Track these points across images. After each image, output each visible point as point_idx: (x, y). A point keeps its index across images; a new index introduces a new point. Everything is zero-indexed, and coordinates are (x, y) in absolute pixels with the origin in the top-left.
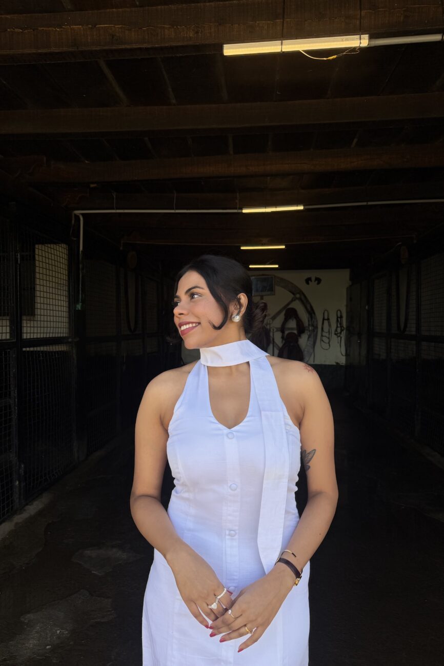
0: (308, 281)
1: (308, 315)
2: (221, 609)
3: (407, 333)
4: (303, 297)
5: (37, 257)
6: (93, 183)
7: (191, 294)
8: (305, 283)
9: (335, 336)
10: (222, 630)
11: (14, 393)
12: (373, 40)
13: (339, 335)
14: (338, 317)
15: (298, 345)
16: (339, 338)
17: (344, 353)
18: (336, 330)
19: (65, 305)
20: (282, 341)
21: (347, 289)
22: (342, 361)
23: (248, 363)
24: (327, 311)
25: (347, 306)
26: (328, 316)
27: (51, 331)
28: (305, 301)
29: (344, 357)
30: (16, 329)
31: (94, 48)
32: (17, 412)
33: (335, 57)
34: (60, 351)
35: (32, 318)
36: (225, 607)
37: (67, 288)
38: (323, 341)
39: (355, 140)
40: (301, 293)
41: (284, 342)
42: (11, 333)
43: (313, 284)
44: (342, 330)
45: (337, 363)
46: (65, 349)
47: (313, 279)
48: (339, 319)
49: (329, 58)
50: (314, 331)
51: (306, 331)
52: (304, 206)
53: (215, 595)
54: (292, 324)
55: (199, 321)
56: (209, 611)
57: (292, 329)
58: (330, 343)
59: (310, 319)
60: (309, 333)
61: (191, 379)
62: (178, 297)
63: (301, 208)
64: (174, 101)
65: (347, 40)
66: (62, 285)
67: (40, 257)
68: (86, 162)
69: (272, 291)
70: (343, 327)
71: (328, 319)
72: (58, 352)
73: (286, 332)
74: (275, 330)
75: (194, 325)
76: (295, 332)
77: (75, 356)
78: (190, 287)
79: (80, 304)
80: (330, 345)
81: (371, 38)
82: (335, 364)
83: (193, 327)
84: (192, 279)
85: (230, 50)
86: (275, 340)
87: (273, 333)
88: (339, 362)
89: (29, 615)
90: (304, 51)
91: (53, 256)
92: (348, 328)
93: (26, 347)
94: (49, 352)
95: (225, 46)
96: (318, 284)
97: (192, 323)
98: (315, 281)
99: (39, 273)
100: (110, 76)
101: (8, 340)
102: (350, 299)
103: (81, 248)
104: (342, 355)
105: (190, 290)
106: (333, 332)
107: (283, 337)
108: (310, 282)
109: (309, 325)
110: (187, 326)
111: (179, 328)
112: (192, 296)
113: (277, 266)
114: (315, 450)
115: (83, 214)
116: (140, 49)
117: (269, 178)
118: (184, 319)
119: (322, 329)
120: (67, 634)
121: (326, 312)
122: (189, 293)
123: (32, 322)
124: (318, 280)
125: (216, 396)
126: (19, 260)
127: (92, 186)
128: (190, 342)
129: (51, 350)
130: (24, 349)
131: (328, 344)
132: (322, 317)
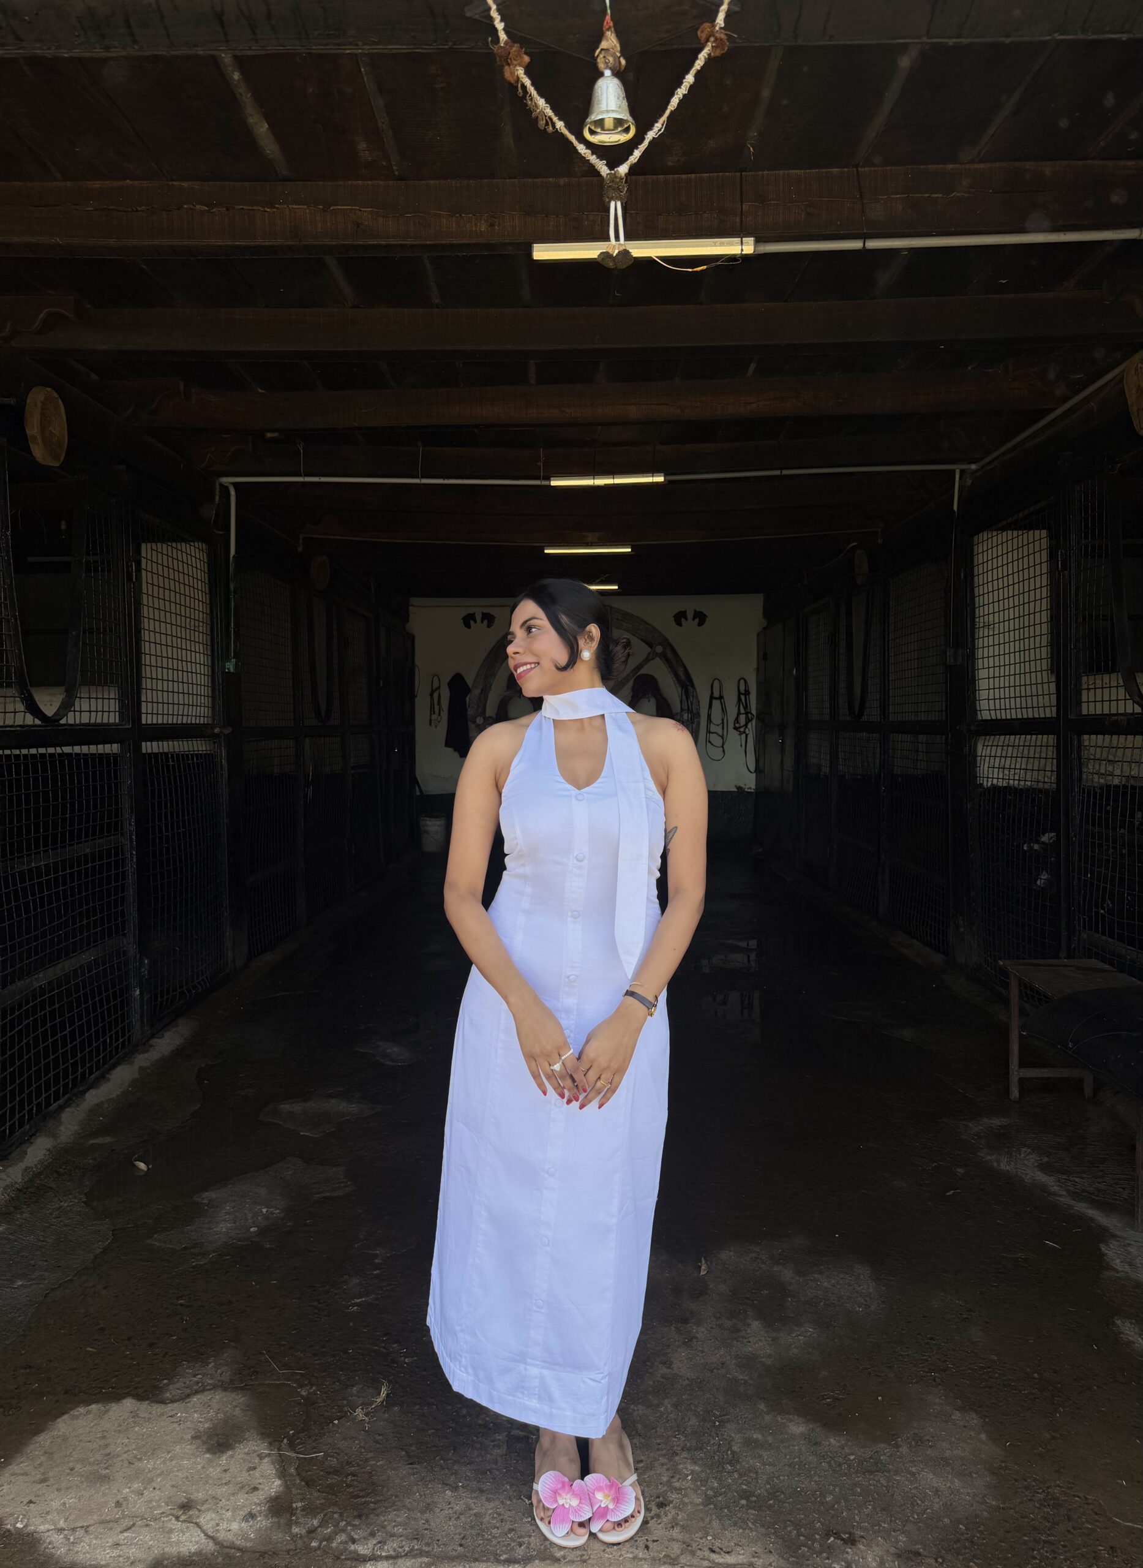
0: (679, 618)
1: (680, 689)
3: (864, 718)
4: (670, 655)
6: (272, 430)
7: (528, 629)
8: (674, 624)
9: (735, 733)
11: (130, 824)
12: (760, 244)
13: (742, 730)
14: (740, 694)
16: (743, 736)
17: (752, 768)
18: (737, 720)
19: (202, 663)
21: (758, 634)
22: (749, 782)
23: (603, 716)
24: (719, 681)
25: (758, 670)
26: (721, 691)
28: (673, 660)
29: (754, 775)
30: (130, 705)
32: (135, 860)
33: (705, 267)
37: (207, 628)
38: (710, 742)
39: (753, 366)
40: (667, 643)
42: (121, 713)
43: (690, 624)
44: (748, 721)
45: (739, 788)
46: (209, 749)
47: (690, 615)
48: (743, 697)
49: (695, 269)
50: (693, 723)
52: (665, 475)
55: (537, 661)
56: (550, 1072)
58: (724, 746)
59: (684, 697)
61: (531, 733)
62: (512, 634)
63: (660, 479)
64: (437, 301)
65: (722, 244)
66: (197, 622)
68: (260, 391)
70: (750, 713)
71: (721, 698)
75: (533, 666)
77: (224, 763)
78: (525, 620)
79: (233, 661)
80: (724, 751)
81: (758, 241)
82: (734, 789)
83: (532, 669)
84: (528, 609)
85: (543, 252)
88: (741, 785)
89: (207, 1194)
90: (658, 257)
92: (760, 717)
93: (147, 741)
95: (536, 247)
96: (700, 624)
97: (530, 663)
98: (694, 619)
101: (117, 725)
102: (764, 656)
103: (233, 551)
104: (749, 771)
105: (526, 622)
106: (731, 725)
108: (683, 620)
109: (682, 709)
110: (525, 668)
111: (515, 673)
112: (529, 630)
113: (615, 587)
114: (676, 827)
115: (235, 484)
118: (520, 659)
119: (709, 717)
120: (280, 1213)
121: (716, 682)
122: (525, 627)
124: (700, 617)
125: (564, 756)
127: (269, 435)
128: (530, 689)
130: (144, 746)
131: (721, 749)
132: (710, 693)
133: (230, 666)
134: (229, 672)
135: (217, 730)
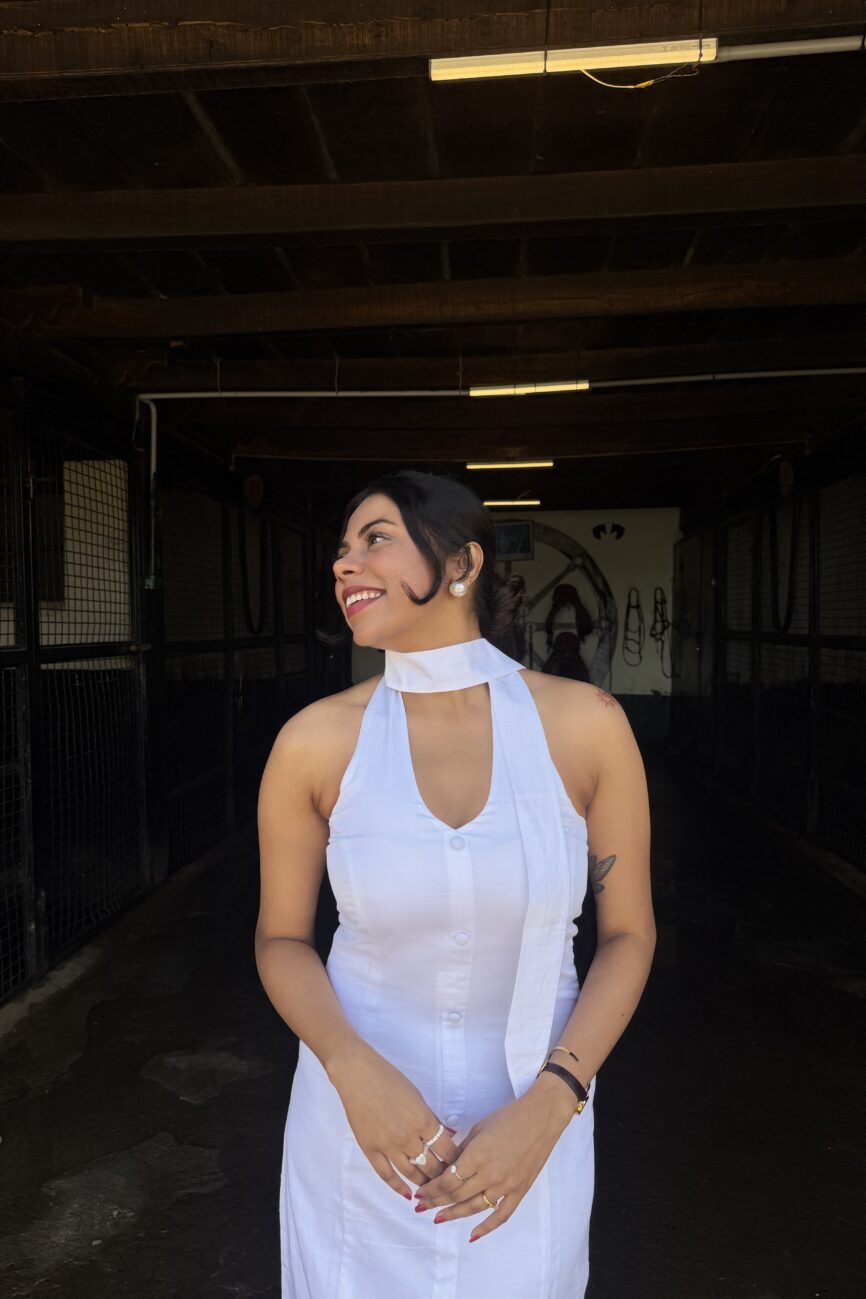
0: (598, 531)
1: (598, 599)
2: (435, 1164)
3: (791, 631)
4: (589, 565)
5: (66, 486)
6: (176, 338)
7: (370, 536)
8: (592, 535)
9: (652, 640)
10: (437, 1201)
11: (25, 751)
12: (725, 48)
13: (658, 637)
14: (656, 603)
15: (579, 657)
16: (660, 643)
17: (668, 672)
18: (653, 628)
19: (122, 580)
20: (548, 651)
21: (675, 546)
22: (666, 687)
23: (486, 686)
24: (636, 590)
25: (674, 580)
26: (638, 600)
27: (97, 632)
28: (591, 570)
29: (669, 681)
30: (28, 627)
31: (175, 68)
32: (30, 788)
33: (651, 82)
34: (115, 670)
35: (58, 605)
36: (441, 1160)
37: (126, 546)
38: (627, 648)
39: (691, 252)
40: (585, 555)
41: (552, 650)
42: (16, 635)
43: (609, 537)
44: (664, 628)
45: (655, 692)
46: (124, 666)
47: (608, 528)
48: (659, 607)
49: (638, 86)
50: (609, 628)
51: (595, 630)
52: (590, 382)
53: (422, 1139)
54: (568, 616)
55: (383, 587)
56: (411, 1169)
57: (569, 625)
58: (642, 653)
59: (602, 606)
60: (600, 635)
63: (584, 386)
64: (334, 175)
65: (674, 49)
66: (116, 541)
67: (74, 486)
68: (163, 297)
69: (529, 551)
70: (667, 621)
71: (638, 606)
72: (109, 671)
73: (557, 633)
74: (534, 628)
75: (372, 595)
76: (574, 631)
77: (143, 679)
79: (153, 577)
80: (641, 658)
81: (721, 45)
82: (651, 693)
83: (370, 600)
85: (445, 70)
86: (535, 648)
87: (531, 633)
88: (658, 689)
89: (57, 1182)
90: (589, 71)
91: (98, 482)
92: (677, 625)
93: (47, 662)
94: (92, 672)
95: (434, 63)
96: (619, 536)
98: (613, 531)
99: (72, 517)
100: (207, 125)
101: (11, 648)
102: (680, 567)
103: (153, 469)
104: (666, 676)
105: (368, 526)
106: (648, 632)
107: (549, 642)
108: (602, 534)
109: (600, 618)
110: (359, 597)
111: (343, 603)
112: (372, 539)
113: (537, 503)
114: (614, 856)
115: (155, 401)
116: (266, 69)
117: (521, 327)
118: (352, 581)
119: (626, 625)
120: (132, 1217)
121: (634, 592)
122: (365, 535)
123: (58, 614)
124: (619, 531)
126: (31, 490)
127: (174, 344)
128: (366, 629)
129: (97, 668)
130: (43, 667)
131: (638, 655)
132: (627, 602)
133: (150, 583)
134: (149, 589)
135: (133, 648)
